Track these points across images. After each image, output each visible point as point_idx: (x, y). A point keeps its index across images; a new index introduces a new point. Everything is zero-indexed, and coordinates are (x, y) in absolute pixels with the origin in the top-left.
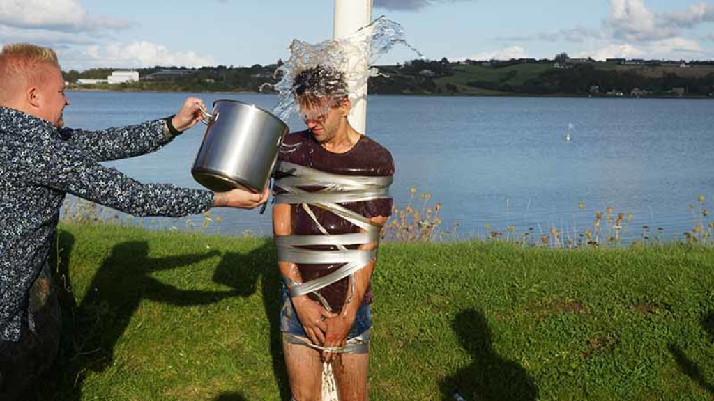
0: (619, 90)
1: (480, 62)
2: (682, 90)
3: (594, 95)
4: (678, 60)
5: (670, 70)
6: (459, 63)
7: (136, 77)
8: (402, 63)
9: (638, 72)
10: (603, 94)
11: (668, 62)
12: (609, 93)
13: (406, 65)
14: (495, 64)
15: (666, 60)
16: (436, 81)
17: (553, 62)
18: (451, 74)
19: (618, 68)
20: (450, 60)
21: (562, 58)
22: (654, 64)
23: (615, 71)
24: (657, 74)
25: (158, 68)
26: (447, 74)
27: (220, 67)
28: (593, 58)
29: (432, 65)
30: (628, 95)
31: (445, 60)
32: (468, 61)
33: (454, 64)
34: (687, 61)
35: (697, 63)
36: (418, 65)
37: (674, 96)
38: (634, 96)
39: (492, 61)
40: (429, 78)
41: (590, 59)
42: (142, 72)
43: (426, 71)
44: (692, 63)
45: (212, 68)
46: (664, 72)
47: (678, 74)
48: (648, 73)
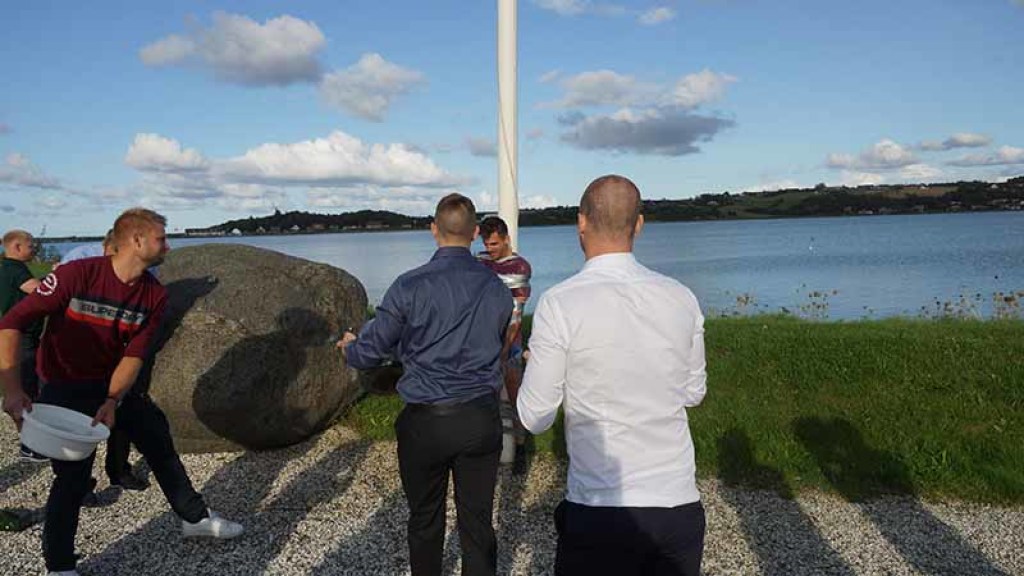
0: (870, 209)
1: (754, 194)
2: (922, 208)
3: (848, 214)
4: (918, 183)
5: (911, 192)
6: (738, 195)
8: (694, 197)
9: (884, 195)
10: (855, 212)
11: (910, 186)
12: (860, 212)
13: (697, 199)
14: (766, 194)
15: (909, 183)
16: (720, 209)
17: (813, 190)
18: (732, 204)
19: (868, 192)
20: (731, 193)
21: (821, 187)
22: (899, 188)
23: (864, 196)
24: (902, 195)
26: (728, 204)
27: (560, 208)
28: (846, 185)
29: (717, 198)
30: (876, 212)
31: (727, 193)
32: (745, 193)
33: (734, 196)
34: (927, 183)
35: (936, 185)
36: (706, 198)
37: (916, 212)
38: (882, 214)
39: (764, 192)
40: (714, 208)
41: (844, 187)
43: (712, 202)
44: (931, 186)
45: (554, 209)
46: (907, 194)
47: (918, 193)
48: (893, 195)
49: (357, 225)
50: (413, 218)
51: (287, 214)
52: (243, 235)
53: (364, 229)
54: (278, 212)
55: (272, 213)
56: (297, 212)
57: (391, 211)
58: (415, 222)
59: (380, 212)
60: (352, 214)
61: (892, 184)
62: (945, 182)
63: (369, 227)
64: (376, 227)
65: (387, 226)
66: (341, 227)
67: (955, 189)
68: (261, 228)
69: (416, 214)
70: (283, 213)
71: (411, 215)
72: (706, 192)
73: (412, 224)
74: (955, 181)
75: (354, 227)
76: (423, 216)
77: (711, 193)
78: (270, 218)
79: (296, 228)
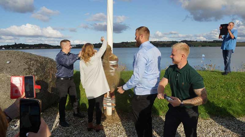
1: (133, 42)
2: (166, 46)
4: (165, 41)
5: (164, 43)
6: (129, 42)
7: (76, 46)
8: (120, 43)
9: (159, 43)
13: (121, 43)
16: (126, 45)
18: (129, 44)
19: (156, 43)
20: (128, 42)
22: (161, 42)
24: (162, 43)
25: (79, 45)
31: (127, 42)
32: (131, 42)
34: (167, 41)
36: (123, 43)
37: (165, 47)
40: (125, 45)
42: (76, 45)
44: (168, 42)
46: (163, 43)
47: (165, 43)
48: (160, 43)
49: (38, 47)
50: (53, 46)
51: (18, 44)
52: (5, 49)
53: (40, 48)
54: (16, 44)
55: (14, 44)
56: (21, 44)
57: (48, 44)
58: (54, 47)
59: (44, 44)
60: (37, 44)
61: (160, 41)
62: (170, 41)
63: (42, 48)
64: (44, 48)
65: (46, 48)
66: (34, 48)
67: (172, 42)
68: (11, 48)
69: (54, 45)
70: (17, 44)
71: (53, 45)
72: (123, 42)
73: (53, 47)
74: (172, 41)
75: (37, 48)
76: (56, 45)
77: (124, 42)
78: (13, 45)
79: (21, 48)
